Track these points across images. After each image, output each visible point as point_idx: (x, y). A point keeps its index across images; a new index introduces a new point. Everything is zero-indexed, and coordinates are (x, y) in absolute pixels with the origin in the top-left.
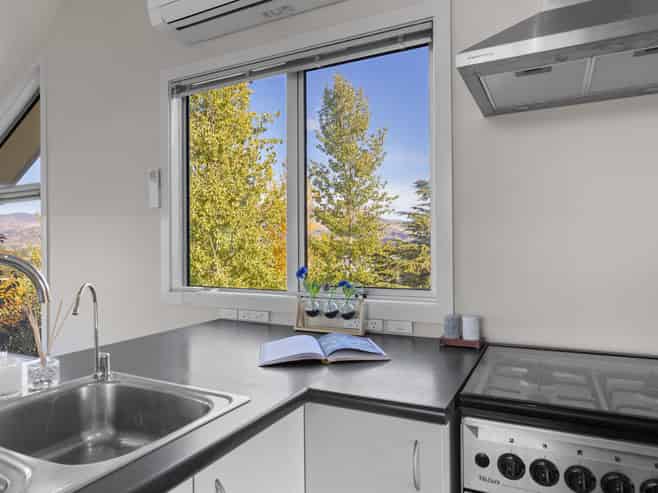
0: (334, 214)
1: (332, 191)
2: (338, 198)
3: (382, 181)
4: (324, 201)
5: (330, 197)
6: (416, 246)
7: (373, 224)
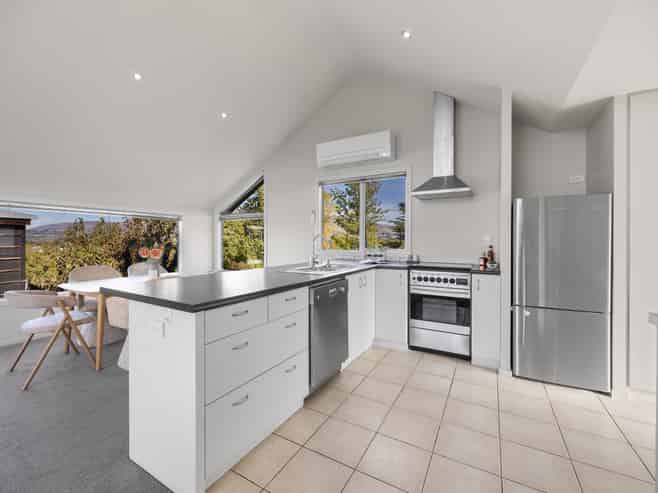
0: (349, 221)
1: (347, 207)
2: (351, 211)
3: (378, 202)
4: (343, 213)
5: (347, 211)
6: (398, 241)
7: (372, 227)
